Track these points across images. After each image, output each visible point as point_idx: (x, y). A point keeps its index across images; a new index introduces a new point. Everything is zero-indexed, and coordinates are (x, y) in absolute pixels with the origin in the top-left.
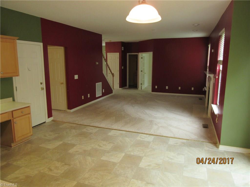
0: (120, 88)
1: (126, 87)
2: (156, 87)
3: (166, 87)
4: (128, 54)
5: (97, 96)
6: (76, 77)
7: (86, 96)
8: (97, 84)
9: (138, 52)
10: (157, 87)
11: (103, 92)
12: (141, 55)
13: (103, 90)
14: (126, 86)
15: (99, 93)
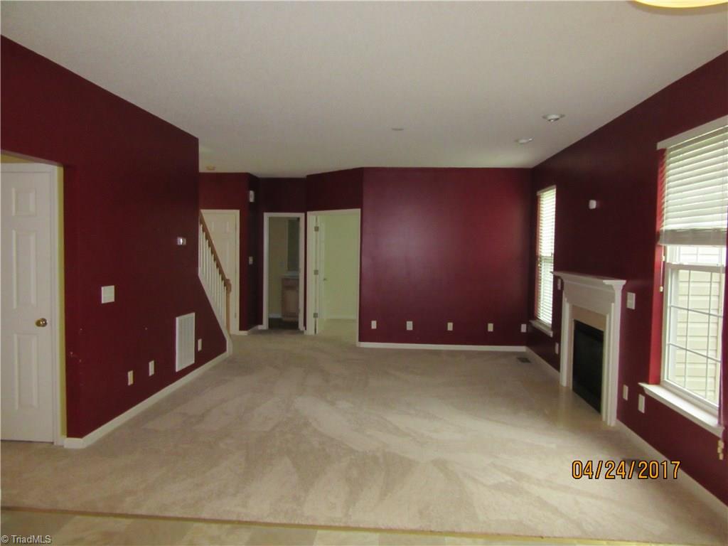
0: (244, 333)
1: (260, 327)
2: (374, 325)
3: (408, 322)
4: (267, 216)
5: (178, 368)
6: (108, 294)
7: (141, 372)
8: (180, 321)
9: (305, 211)
10: (377, 323)
11: (200, 348)
12: (315, 217)
13: (200, 342)
14: (261, 323)
15: (184, 354)
